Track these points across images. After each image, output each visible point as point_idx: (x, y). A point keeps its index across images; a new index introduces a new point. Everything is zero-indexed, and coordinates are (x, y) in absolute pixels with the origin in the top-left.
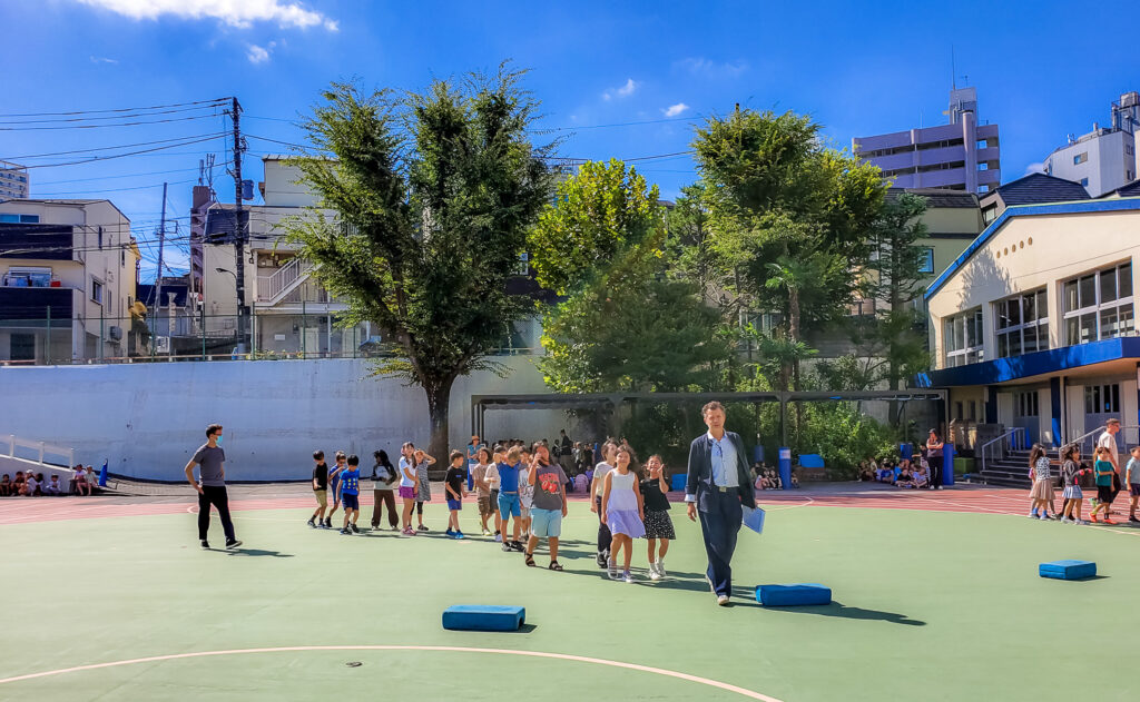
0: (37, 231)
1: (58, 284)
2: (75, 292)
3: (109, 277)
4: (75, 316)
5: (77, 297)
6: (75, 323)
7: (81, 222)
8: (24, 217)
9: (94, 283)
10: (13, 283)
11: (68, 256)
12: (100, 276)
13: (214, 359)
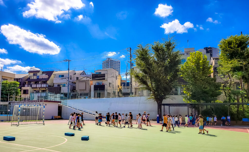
0: (101, 75)
1: (103, 84)
2: (105, 85)
3: (113, 82)
4: (105, 89)
5: (106, 86)
6: (105, 91)
7: (107, 73)
8: (99, 73)
9: (109, 84)
10: (97, 84)
11: (104, 79)
12: (111, 82)
13: (124, 97)
